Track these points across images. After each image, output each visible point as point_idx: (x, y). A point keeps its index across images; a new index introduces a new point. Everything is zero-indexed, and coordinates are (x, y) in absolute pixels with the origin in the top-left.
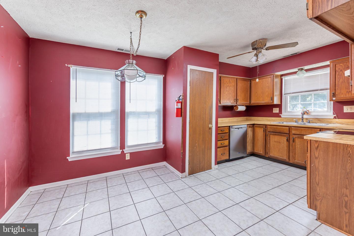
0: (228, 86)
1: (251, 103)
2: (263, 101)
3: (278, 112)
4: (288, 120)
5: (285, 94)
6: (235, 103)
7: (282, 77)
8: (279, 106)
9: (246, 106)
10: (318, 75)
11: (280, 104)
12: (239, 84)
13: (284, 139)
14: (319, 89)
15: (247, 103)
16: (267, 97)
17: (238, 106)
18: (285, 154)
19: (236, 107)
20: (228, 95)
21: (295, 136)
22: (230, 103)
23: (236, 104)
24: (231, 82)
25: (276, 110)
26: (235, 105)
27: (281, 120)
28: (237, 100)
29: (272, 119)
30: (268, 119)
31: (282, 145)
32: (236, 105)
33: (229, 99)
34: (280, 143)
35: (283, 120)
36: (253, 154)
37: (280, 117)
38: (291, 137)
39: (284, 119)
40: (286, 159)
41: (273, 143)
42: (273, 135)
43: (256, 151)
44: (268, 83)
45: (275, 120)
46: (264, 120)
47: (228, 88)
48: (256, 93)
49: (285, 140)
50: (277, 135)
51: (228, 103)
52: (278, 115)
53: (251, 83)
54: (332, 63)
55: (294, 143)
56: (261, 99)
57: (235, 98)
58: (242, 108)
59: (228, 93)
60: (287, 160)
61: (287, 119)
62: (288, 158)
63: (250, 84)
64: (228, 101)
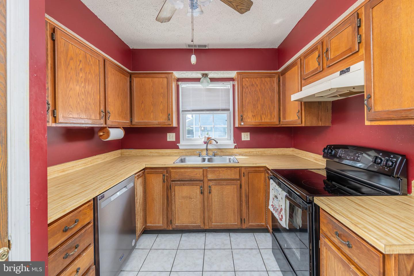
0: (81, 69)
1: (133, 123)
2: (155, 120)
3: (174, 140)
4: (188, 152)
5: (182, 111)
6: (102, 121)
7: (178, 82)
8: (176, 130)
9: (125, 129)
10: (218, 89)
11: (177, 126)
12: (109, 74)
13: (197, 190)
14: (220, 108)
15: (126, 122)
16: (161, 113)
17: (110, 130)
18: (199, 217)
19: (104, 130)
20: (83, 97)
21: (211, 183)
22: (90, 122)
23: (106, 124)
24: (92, 63)
25: (171, 137)
26: (102, 126)
27: (179, 153)
28: (106, 114)
29: (166, 152)
30: (159, 153)
31: (193, 201)
32: (105, 126)
33: (86, 110)
34: (191, 198)
35: (181, 152)
36: (146, 231)
37: (178, 148)
38: (206, 185)
39: (183, 151)
40: (200, 225)
41: (180, 200)
42: (180, 185)
43: (151, 223)
44: (162, 88)
45: (171, 153)
46: (154, 155)
47: (81, 75)
48: (142, 102)
49: (198, 192)
50: (186, 185)
51: (83, 122)
52: (174, 145)
53: (132, 81)
54: (239, 75)
55: (211, 194)
56: (152, 117)
57: (102, 108)
58: (116, 134)
59: (83, 90)
60: (202, 226)
61: (186, 151)
62: (203, 223)
63: (130, 82)
64: (83, 116)
